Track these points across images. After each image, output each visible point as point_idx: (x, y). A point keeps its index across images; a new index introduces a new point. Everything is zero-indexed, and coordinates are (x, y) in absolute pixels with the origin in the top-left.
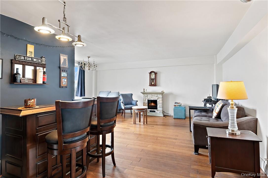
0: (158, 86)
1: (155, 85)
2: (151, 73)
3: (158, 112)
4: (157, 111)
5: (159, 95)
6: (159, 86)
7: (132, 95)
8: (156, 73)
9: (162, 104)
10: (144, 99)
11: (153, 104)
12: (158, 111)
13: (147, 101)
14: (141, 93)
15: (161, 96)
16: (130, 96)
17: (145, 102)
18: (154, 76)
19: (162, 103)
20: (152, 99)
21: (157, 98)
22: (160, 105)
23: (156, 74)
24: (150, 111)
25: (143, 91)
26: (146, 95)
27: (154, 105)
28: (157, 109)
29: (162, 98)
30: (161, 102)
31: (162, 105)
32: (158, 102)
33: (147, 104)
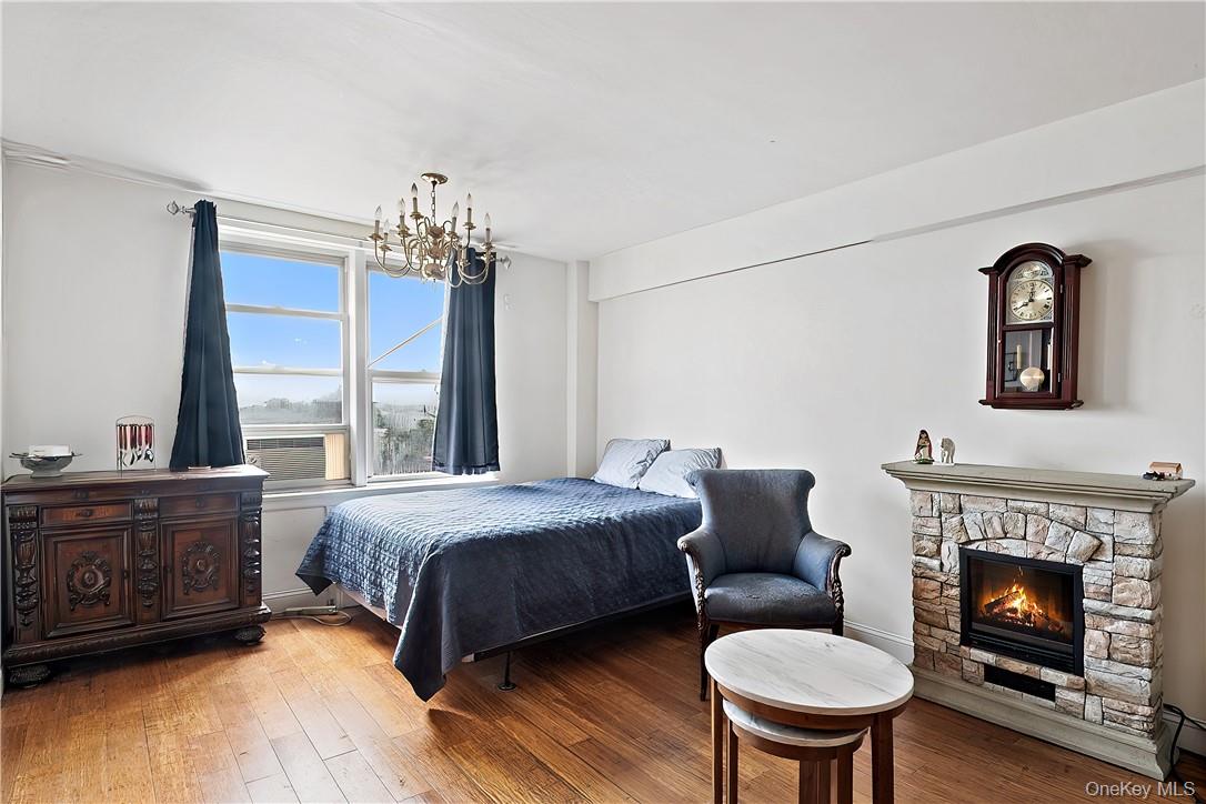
0: (1101, 406)
1: (1060, 394)
2: (1003, 270)
3: (1092, 708)
4: (1076, 697)
5: (1104, 516)
6: (1122, 402)
7: (806, 481)
8: (1080, 262)
9: (1144, 630)
10: (918, 536)
11: (1020, 602)
12: (1086, 690)
13: (951, 559)
14: (892, 470)
15: (1136, 528)
16: (784, 495)
17: (935, 563)
18: (1045, 295)
19: (1147, 614)
20: (1015, 549)
21: (1081, 542)
22: (1121, 625)
23: (1070, 270)
24: (988, 667)
25: (907, 455)
26: (944, 499)
27: (1037, 610)
28: (1073, 664)
29: (1156, 552)
30: (1136, 595)
31: (1152, 640)
32: (1089, 590)
33: (955, 592)
